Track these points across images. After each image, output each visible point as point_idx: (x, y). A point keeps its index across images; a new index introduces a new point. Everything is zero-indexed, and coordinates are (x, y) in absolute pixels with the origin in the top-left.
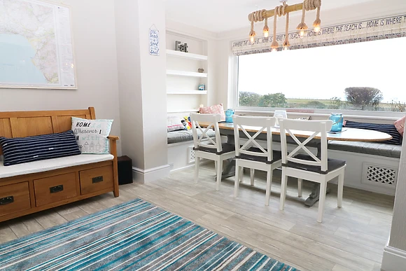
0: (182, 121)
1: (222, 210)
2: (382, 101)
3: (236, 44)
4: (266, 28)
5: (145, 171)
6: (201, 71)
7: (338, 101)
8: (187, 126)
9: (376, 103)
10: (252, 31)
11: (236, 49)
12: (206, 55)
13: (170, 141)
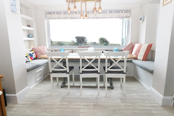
0: (26, 57)
1: (85, 104)
2: (87, 42)
3: (48, 13)
4: (75, 7)
5: (17, 95)
6: (29, 26)
7: (74, 42)
8: (30, 59)
9: (86, 42)
10: (69, 7)
11: (48, 16)
12: (31, 17)
13: (28, 70)
